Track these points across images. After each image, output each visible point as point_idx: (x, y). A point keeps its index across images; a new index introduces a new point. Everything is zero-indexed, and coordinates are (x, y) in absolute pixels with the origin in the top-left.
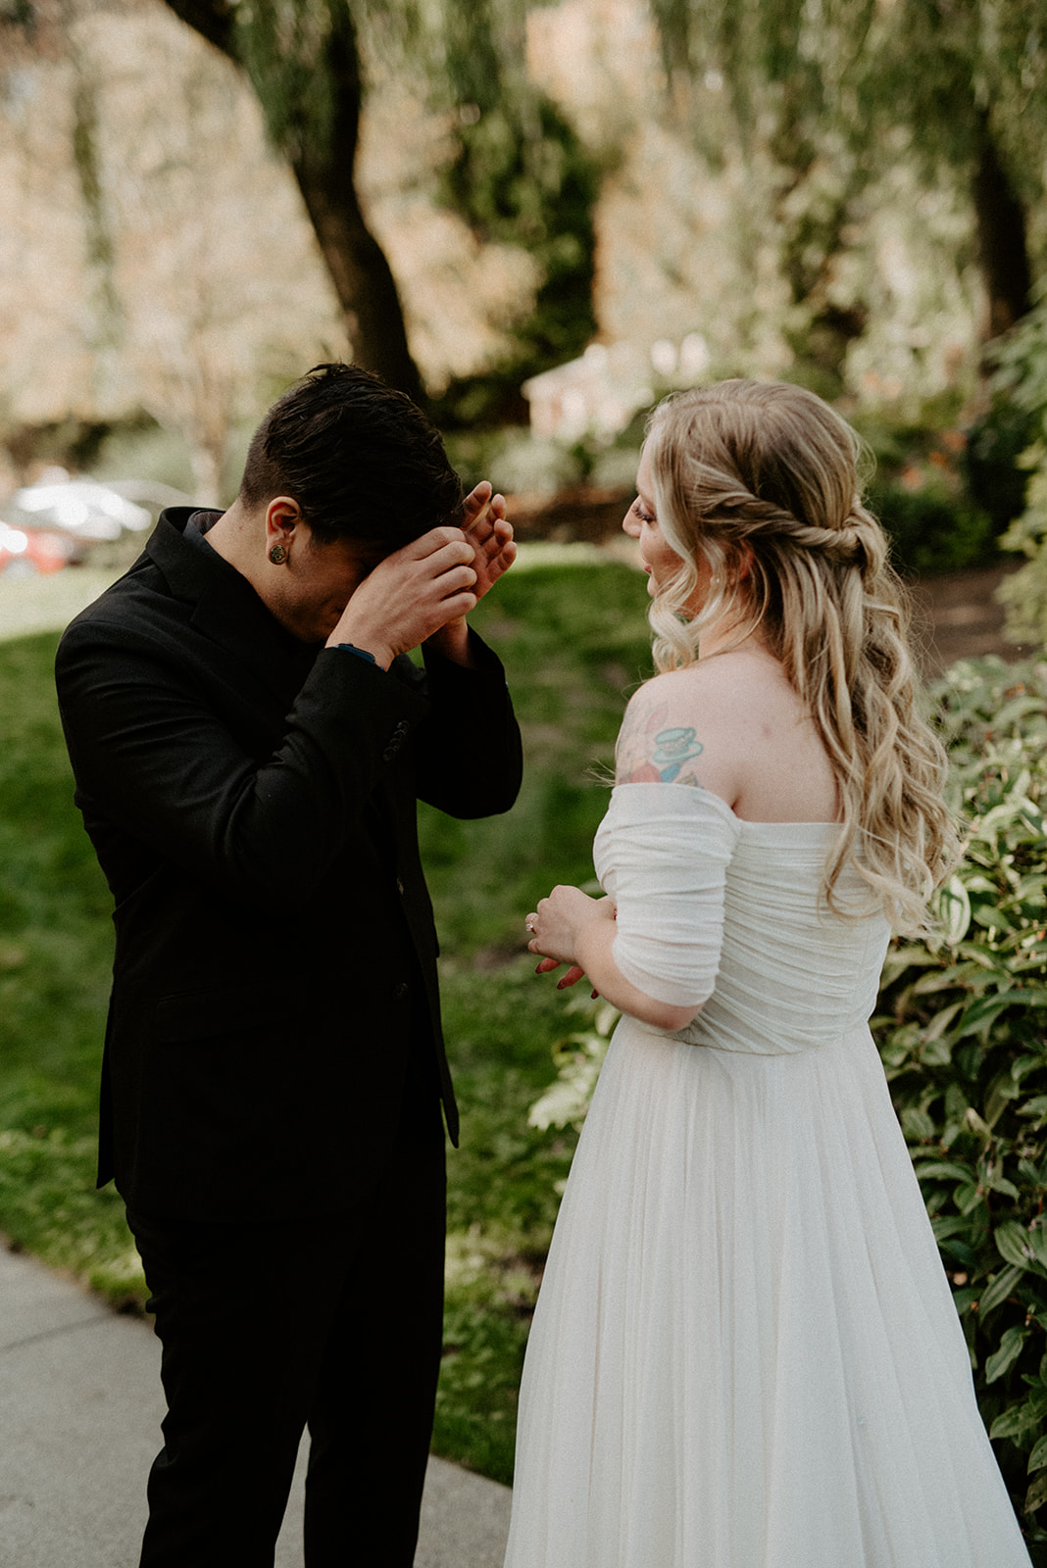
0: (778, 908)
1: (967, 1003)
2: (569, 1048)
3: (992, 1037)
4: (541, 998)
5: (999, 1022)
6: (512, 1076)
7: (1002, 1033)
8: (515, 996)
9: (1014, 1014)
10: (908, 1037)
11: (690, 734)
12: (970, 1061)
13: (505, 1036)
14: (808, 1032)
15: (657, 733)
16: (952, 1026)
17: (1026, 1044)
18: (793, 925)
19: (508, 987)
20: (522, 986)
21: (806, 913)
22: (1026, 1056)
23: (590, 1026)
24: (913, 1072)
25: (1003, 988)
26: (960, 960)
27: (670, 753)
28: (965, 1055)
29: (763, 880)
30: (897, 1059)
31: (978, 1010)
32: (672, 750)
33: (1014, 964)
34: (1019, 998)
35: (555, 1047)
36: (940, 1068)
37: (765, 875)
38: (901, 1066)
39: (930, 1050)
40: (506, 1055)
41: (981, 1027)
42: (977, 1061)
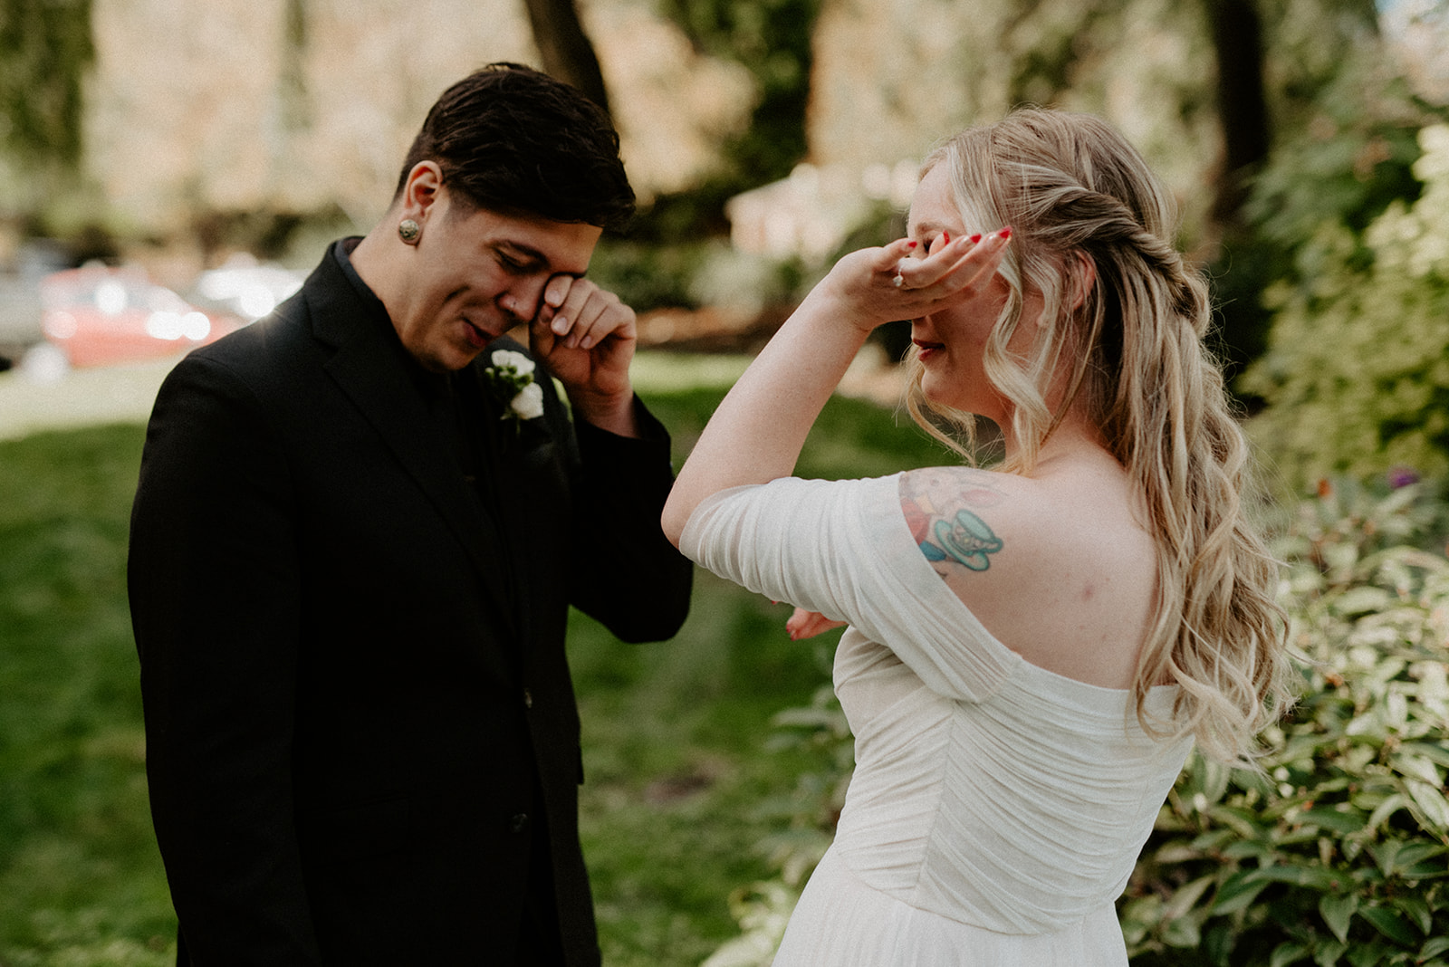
0: (1048, 774)
1: (1222, 877)
2: (749, 898)
3: (1247, 920)
4: (716, 839)
5: (1258, 901)
6: (680, 923)
7: (1259, 915)
8: (685, 836)
9: (1275, 892)
10: (1148, 911)
11: (994, 546)
12: (1219, 944)
13: (673, 878)
14: (1053, 915)
15: (969, 508)
16: (1203, 900)
17: (1289, 930)
18: (1061, 794)
19: (679, 824)
20: (698, 824)
21: (1080, 784)
22: (1287, 944)
23: (775, 874)
24: (1152, 953)
25: (1267, 862)
26: (1214, 826)
27: (953, 539)
28: (1213, 936)
29: (1036, 737)
30: (1137, 936)
31: (1236, 886)
32: (957, 538)
33: (1276, 835)
34: (1285, 875)
35: (735, 895)
36: (1185, 951)
37: (1040, 732)
38: (1138, 945)
39: (1174, 928)
40: (674, 899)
41: (1236, 906)
42: (1228, 945)
